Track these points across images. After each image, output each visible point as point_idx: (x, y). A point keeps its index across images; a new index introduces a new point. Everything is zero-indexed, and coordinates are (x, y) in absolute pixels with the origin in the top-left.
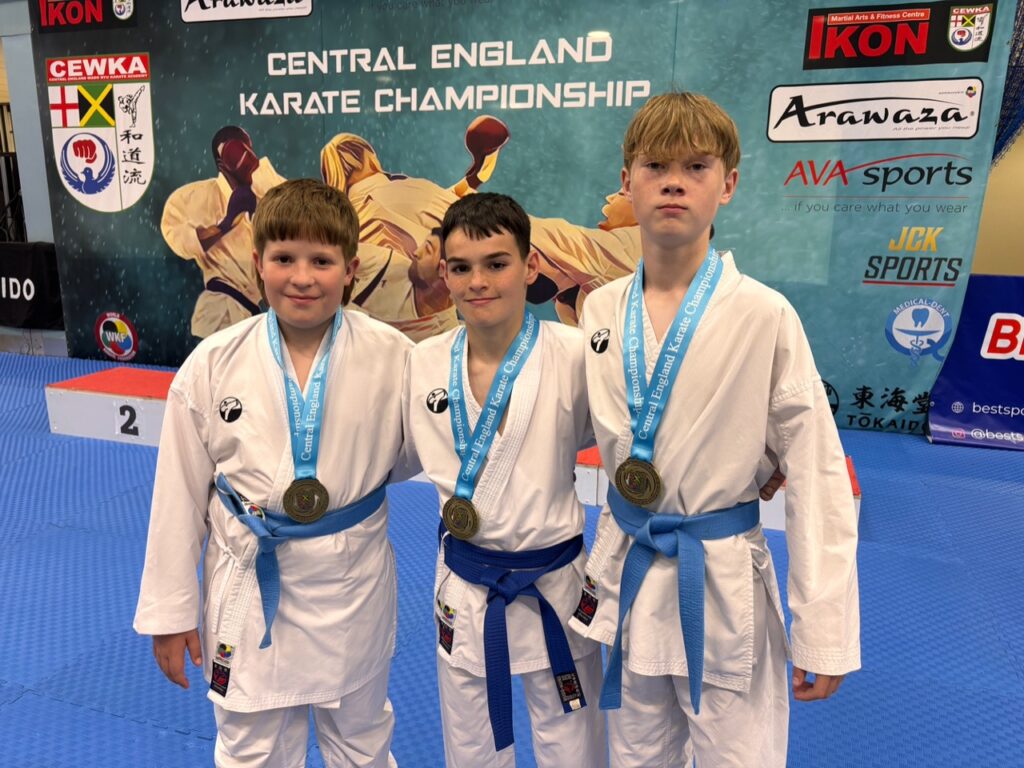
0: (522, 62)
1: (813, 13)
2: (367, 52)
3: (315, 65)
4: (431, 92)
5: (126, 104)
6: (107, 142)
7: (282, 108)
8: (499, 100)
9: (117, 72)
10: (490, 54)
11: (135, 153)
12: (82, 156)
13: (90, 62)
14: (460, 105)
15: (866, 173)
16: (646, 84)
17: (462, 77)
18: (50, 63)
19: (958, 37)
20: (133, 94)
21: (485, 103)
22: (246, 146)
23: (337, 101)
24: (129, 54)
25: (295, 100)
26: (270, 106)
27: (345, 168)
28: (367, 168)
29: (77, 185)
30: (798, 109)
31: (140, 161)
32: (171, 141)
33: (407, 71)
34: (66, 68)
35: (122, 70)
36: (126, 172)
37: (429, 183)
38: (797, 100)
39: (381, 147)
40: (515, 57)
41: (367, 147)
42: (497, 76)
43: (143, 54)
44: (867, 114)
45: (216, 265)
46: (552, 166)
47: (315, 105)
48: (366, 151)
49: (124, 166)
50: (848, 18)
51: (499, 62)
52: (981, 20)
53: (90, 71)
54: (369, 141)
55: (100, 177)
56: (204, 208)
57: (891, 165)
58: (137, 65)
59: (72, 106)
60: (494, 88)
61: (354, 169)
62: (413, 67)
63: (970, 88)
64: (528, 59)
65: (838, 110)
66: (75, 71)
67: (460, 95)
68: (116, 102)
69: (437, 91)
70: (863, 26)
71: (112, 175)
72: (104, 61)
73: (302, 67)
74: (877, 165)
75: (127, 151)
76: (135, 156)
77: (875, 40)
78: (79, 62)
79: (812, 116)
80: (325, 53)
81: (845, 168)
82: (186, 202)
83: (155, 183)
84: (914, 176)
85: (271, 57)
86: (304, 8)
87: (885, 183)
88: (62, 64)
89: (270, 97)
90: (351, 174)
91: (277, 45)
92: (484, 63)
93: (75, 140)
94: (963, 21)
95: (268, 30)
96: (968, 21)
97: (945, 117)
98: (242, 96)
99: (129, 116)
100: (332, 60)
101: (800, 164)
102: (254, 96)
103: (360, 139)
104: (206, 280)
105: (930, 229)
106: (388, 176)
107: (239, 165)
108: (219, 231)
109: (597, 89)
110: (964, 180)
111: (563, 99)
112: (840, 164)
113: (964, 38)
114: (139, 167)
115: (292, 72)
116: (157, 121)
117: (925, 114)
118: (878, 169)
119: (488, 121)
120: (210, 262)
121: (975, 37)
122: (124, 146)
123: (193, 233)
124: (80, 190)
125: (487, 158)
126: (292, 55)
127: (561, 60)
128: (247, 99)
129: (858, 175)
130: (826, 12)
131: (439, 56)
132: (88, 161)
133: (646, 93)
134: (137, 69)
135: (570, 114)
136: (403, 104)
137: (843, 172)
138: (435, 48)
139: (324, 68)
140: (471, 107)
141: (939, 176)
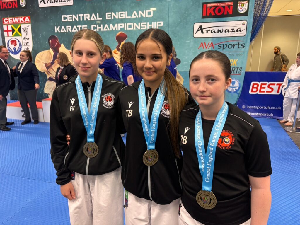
0: (130, 17)
1: (204, 3)
2: (89, 15)
3: (75, 18)
4: (106, 26)
5: (24, 30)
6: (20, 40)
7: (66, 30)
8: (124, 27)
9: (22, 21)
10: (121, 15)
11: (27, 43)
12: (13, 44)
13: (14, 19)
14: (114, 29)
15: (219, 46)
16: (162, 23)
17: (114, 21)
18: (4, 19)
19: (240, 10)
20: (26, 27)
21: (120, 28)
22: (57, 41)
23: (81, 28)
24: (25, 16)
25: (69, 28)
26: (63, 30)
29: (12, 52)
30: (201, 29)
31: (29, 45)
32: (37, 40)
34: (8, 20)
35: (23, 21)
36: (25, 48)
38: (201, 27)
40: (128, 16)
42: (123, 21)
43: (29, 16)
44: (218, 30)
45: (50, 73)
47: (75, 29)
50: (212, 5)
51: (124, 17)
52: (246, 5)
53: (14, 21)
55: (18, 50)
56: (47, 58)
57: (224, 44)
58: (27, 19)
59: (10, 31)
60: (123, 24)
62: (101, 19)
63: (243, 23)
64: (131, 16)
65: (211, 29)
66: (11, 21)
67: (114, 26)
68: (22, 30)
69: (108, 25)
70: (216, 7)
71: (21, 49)
72: (18, 18)
73: (71, 19)
74: (221, 44)
75: (25, 43)
76: (27, 44)
77: (219, 10)
78: (12, 19)
79: (204, 31)
80: (77, 15)
81: (213, 44)
82: (42, 56)
83: (33, 51)
84: (230, 46)
85: (63, 16)
86: (71, 3)
87: (223, 48)
88: (7, 19)
89: (63, 27)
91: (64, 13)
92: (120, 18)
93: (11, 40)
94: (241, 5)
95: (62, 9)
96: (242, 5)
97: (237, 31)
98: (56, 27)
99: (25, 33)
100: (79, 17)
101: (202, 43)
102: (59, 27)
104: (48, 77)
105: (235, 60)
107: (55, 46)
108: (51, 64)
109: (149, 24)
110: (243, 47)
111: (141, 27)
112: (212, 43)
113: (242, 10)
115: (69, 20)
116: (33, 34)
117: (232, 30)
118: (221, 45)
119: (122, 33)
120: (49, 72)
121: (244, 9)
122: (24, 41)
123: (44, 65)
124: (13, 54)
125: (121, 43)
126: (68, 16)
127: (140, 16)
128: (57, 28)
129: (216, 46)
130: (207, 3)
131: (108, 16)
132: (15, 46)
133: (162, 25)
134: (27, 20)
136: (99, 29)
137: (213, 45)
138: (107, 14)
139: (77, 19)
140: (117, 29)
141: (236, 46)
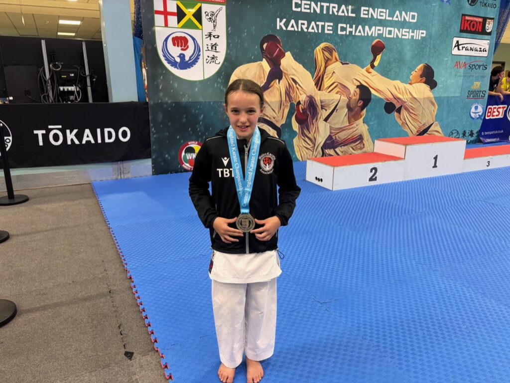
0: (391, 19)
1: (463, 15)
2: (336, 6)
3: (314, 9)
4: (360, 27)
5: (210, 16)
6: (196, 39)
7: (298, 28)
8: (383, 33)
10: (381, 14)
11: (214, 47)
12: (178, 46)
14: (369, 34)
15: (469, 66)
19: (487, 28)
20: (215, 11)
21: (378, 34)
22: (278, 46)
23: (323, 27)
25: (304, 24)
26: (293, 26)
27: (325, 59)
28: (334, 59)
30: (458, 45)
31: (218, 50)
33: (352, 17)
36: (208, 57)
37: (357, 66)
38: (458, 42)
39: (340, 50)
40: (389, 16)
41: (334, 50)
42: (383, 23)
46: (397, 61)
47: (313, 28)
48: (334, 51)
49: (206, 54)
51: (383, 18)
52: (491, 24)
54: (335, 46)
55: (190, 59)
56: (254, 77)
59: (172, 14)
60: (381, 28)
61: (329, 59)
62: (354, 15)
63: (488, 43)
64: (393, 17)
65: (466, 46)
67: (370, 29)
68: (203, 15)
69: (362, 27)
71: (199, 59)
73: (308, 9)
77: (473, 26)
79: (460, 47)
80: (319, 3)
82: (243, 74)
83: (226, 63)
84: (477, 67)
85: (294, 1)
87: (472, 69)
89: (293, 22)
90: (327, 62)
92: (379, 17)
96: (489, 24)
97: (483, 51)
98: (278, 20)
99: (211, 24)
100: (322, 7)
101: (457, 62)
102: (284, 20)
103: (332, 46)
106: (342, 63)
107: (275, 55)
109: (412, 32)
110: (485, 68)
111: (402, 35)
112: (465, 62)
114: (216, 55)
115: (303, 10)
116: (229, 29)
118: (471, 65)
119: (379, 41)
121: (490, 28)
122: (208, 42)
125: (378, 56)
126: (303, 2)
127: (402, 20)
128: (280, 21)
129: (467, 66)
130: (465, 15)
131: (364, 12)
132: (182, 49)
133: (424, 35)
135: (404, 41)
136: (350, 32)
137: (465, 65)
138: (363, 8)
139: (318, 11)
140: (373, 35)
141: (481, 67)
